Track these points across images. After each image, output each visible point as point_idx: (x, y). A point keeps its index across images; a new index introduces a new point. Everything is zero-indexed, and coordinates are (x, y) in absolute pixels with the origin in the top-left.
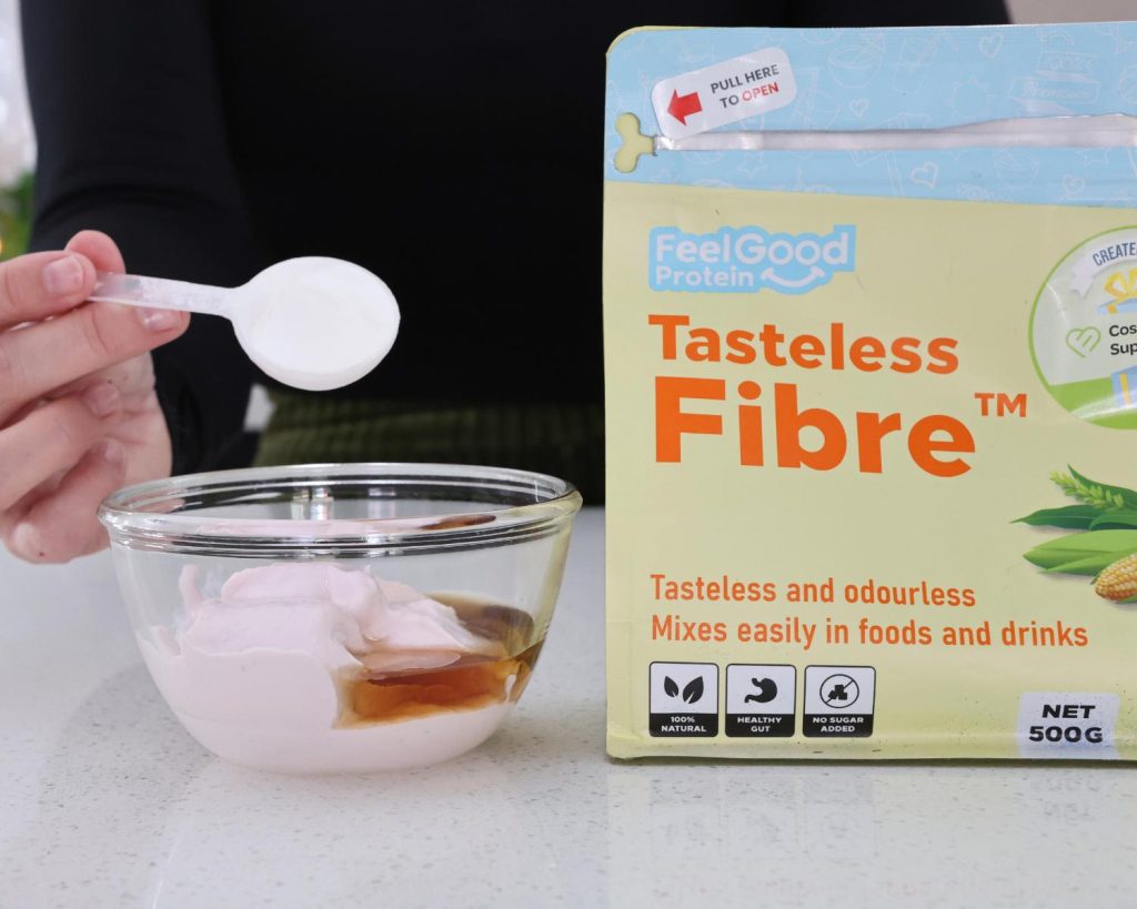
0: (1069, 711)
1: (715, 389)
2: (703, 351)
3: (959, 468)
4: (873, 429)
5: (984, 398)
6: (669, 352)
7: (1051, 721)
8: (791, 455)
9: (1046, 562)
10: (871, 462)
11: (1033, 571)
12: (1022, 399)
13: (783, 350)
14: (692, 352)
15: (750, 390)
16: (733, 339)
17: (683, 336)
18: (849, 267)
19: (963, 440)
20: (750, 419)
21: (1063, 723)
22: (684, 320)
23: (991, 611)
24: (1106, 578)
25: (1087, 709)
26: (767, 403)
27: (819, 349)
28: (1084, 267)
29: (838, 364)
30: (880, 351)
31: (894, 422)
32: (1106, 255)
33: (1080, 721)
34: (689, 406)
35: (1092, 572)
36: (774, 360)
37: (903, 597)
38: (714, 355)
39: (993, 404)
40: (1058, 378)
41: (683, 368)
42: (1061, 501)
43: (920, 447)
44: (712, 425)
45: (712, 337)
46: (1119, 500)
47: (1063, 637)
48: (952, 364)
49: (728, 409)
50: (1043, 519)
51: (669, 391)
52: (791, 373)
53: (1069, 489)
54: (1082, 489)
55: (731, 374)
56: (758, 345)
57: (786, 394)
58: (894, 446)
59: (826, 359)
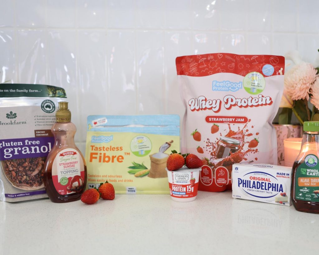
0: (131, 189)
1: (97, 154)
2: (96, 149)
3: (122, 161)
4: (113, 157)
5: (125, 153)
6: (92, 150)
7: (129, 190)
8: (104, 161)
9: (129, 172)
10: (113, 161)
11: (128, 173)
12: (129, 153)
13: (105, 149)
14: (95, 150)
15: (101, 154)
16: (99, 148)
17: (94, 148)
18: (112, 140)
19: (123, 158)
20: (100, 157)
21: (131, 190)
22: (94, 146)
23: (123, 178)
24: (136, 174)
25: (133, 189)
26: (102, 155)
27: (109, 149)
28: (136, 139)
29: (111, 150)
30: (115, 149)
31: (116, 157)
32: (138, 138)
33: (132, 190)
34: (94, 156)
35: (134, 174)
36: (104, 150)
37: (114, 177)
38: (97, 150)
39: (126, 154)
40: (133, 151)
41: (94, 151)
42: (132, 165)
43: (118, 159)
44: (96, 158)
45: (97, 148)
46: (138, 165)
47: (130, 181)
48: (122, 149)
49: (98, 156)
50: (130, 167)
51: (92, 154)
52: (105, 152)
53: (133, 164)
54: (135, 164)
55: (99, 152)
56: (102, 149)
57: (105, 154)
58: (115, 159)
59: (109, 150)
